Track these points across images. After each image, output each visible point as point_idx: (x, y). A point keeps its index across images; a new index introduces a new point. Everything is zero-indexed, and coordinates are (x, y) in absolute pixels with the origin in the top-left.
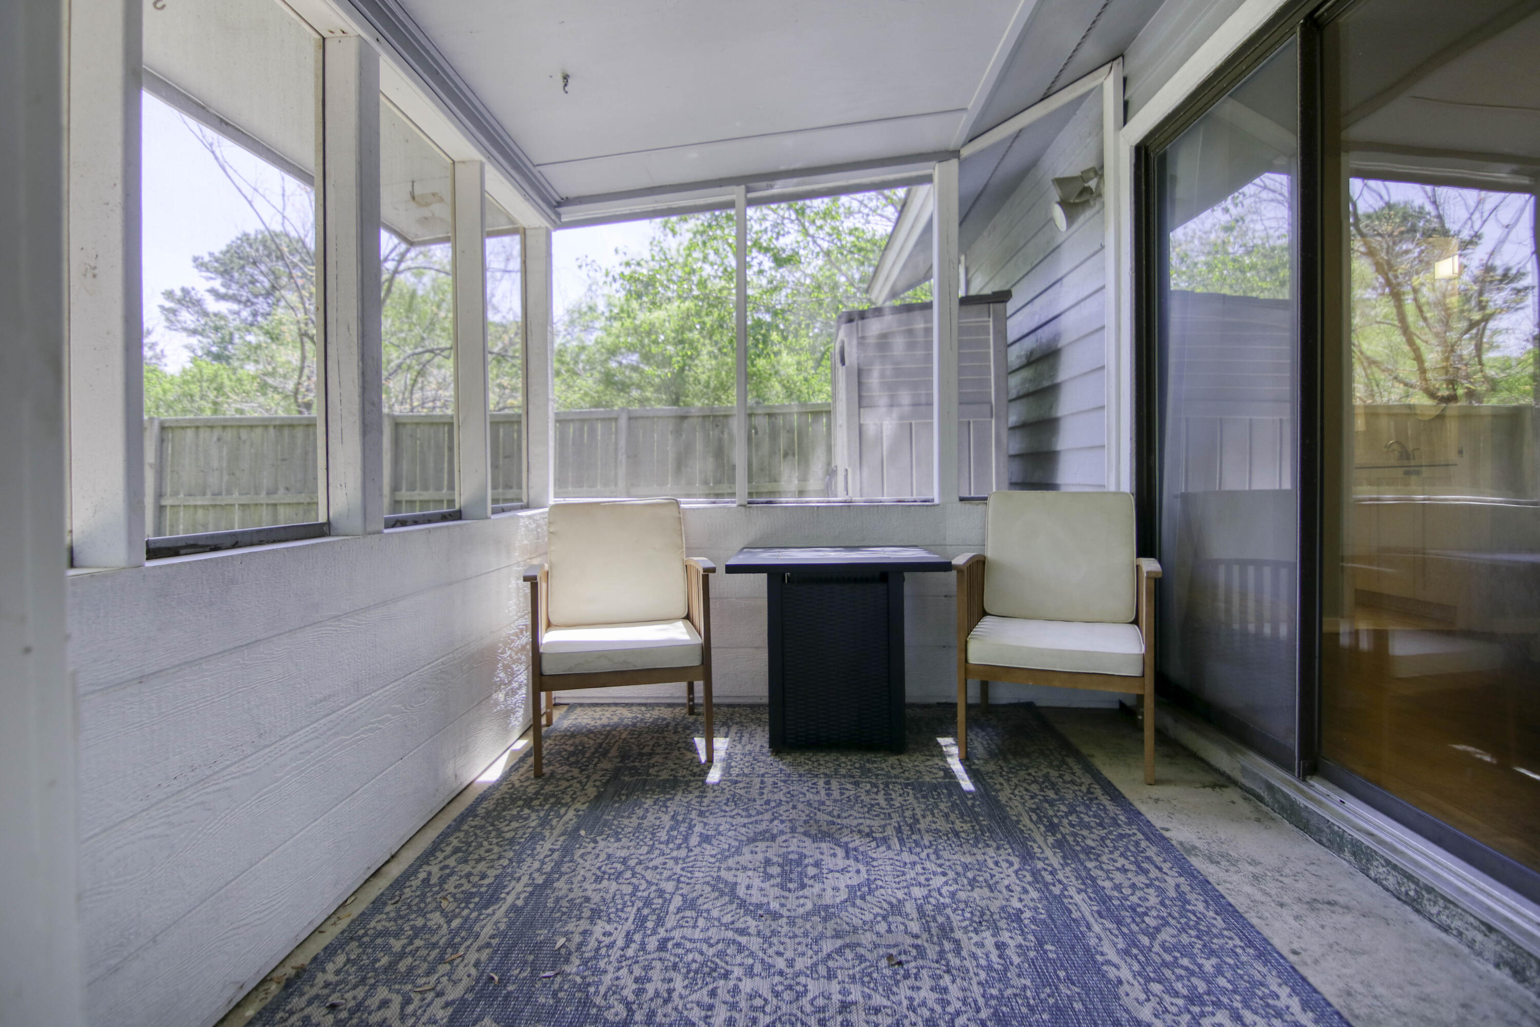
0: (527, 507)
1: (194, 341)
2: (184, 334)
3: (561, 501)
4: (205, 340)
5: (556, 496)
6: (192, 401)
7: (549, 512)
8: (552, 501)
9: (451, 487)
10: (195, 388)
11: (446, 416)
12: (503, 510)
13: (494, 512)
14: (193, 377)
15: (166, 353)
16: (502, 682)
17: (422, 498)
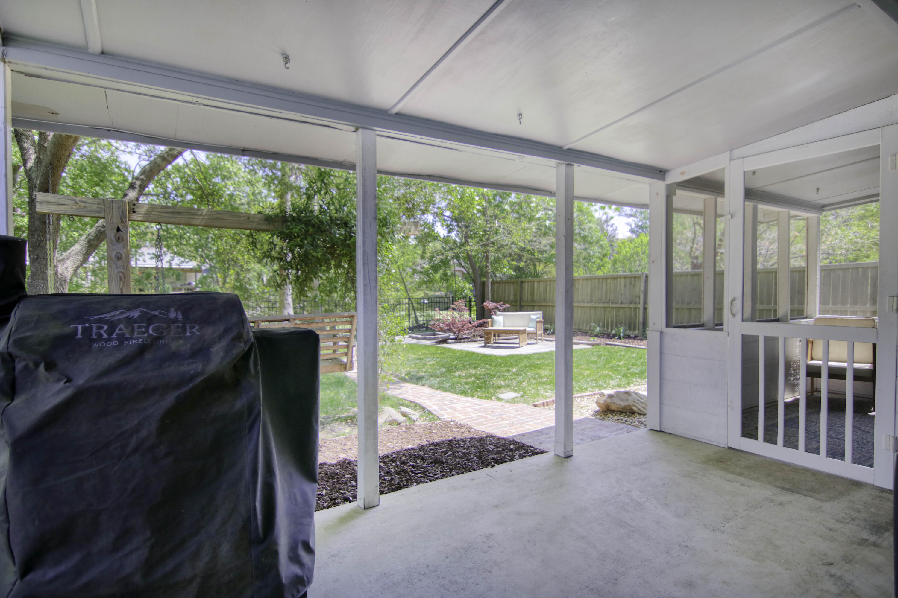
0: (806, 318)
1: (631, 220)
2: (625, 217)
3: (822, 316)
4: (636, 220)
5: (820, 314)
6: (638, 256)
7: (814, 320)
8: (818, 316)
9: (775, 303)
10: (639, 250)
11: (774, 268)
12: (795, 319)
13: (791, 319)
14: (639, 244)
15: (618, 228)
16: (792, 374)
17: (760, 308)
